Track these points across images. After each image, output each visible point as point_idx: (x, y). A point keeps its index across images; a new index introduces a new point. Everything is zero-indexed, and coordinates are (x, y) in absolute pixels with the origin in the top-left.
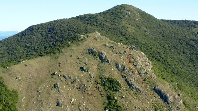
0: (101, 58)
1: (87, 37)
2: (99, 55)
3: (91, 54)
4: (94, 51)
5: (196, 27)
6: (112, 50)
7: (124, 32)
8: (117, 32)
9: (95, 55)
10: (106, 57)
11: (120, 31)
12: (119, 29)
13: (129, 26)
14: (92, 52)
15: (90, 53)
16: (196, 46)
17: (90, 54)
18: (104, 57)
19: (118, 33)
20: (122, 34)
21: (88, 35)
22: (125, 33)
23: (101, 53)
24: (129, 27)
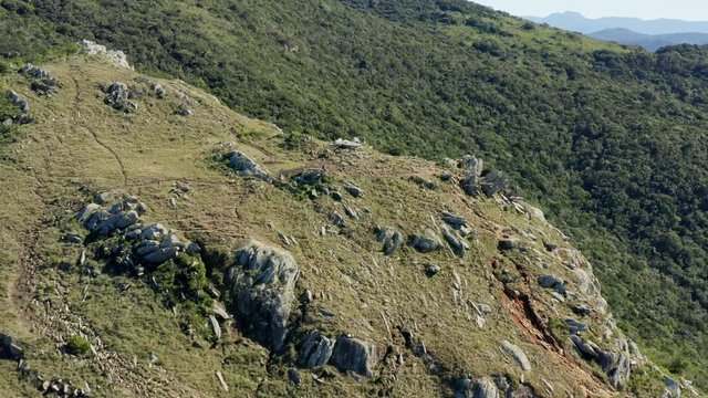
0: (253, 319)
1: (34, 87)
2: (229, 283)
3: (133, 274)
4: (165, 240)
5: (454, 22)
6: (336, 220)
7: (185, 45)
8: (150, 47)
9: (183, 290)
10: (303, 298)
11: (162, 41)
12: (155, 28)
13: (197, 11)
14: (138, 257)
15: (114, 267)
16: (513, 108)
17: (123, 279)
18: (286, 303)
19: (159, 53)
20: (178, 57)
21: (36, 74)
22: (197, 52)
23: (245, 261)
24: (200, 19)
